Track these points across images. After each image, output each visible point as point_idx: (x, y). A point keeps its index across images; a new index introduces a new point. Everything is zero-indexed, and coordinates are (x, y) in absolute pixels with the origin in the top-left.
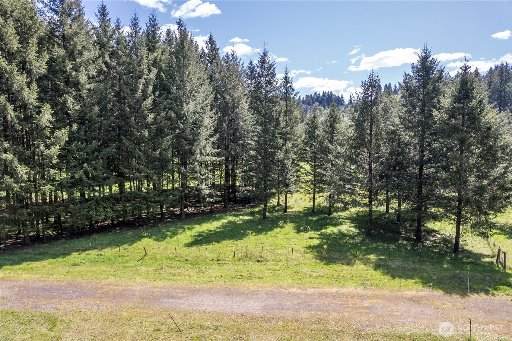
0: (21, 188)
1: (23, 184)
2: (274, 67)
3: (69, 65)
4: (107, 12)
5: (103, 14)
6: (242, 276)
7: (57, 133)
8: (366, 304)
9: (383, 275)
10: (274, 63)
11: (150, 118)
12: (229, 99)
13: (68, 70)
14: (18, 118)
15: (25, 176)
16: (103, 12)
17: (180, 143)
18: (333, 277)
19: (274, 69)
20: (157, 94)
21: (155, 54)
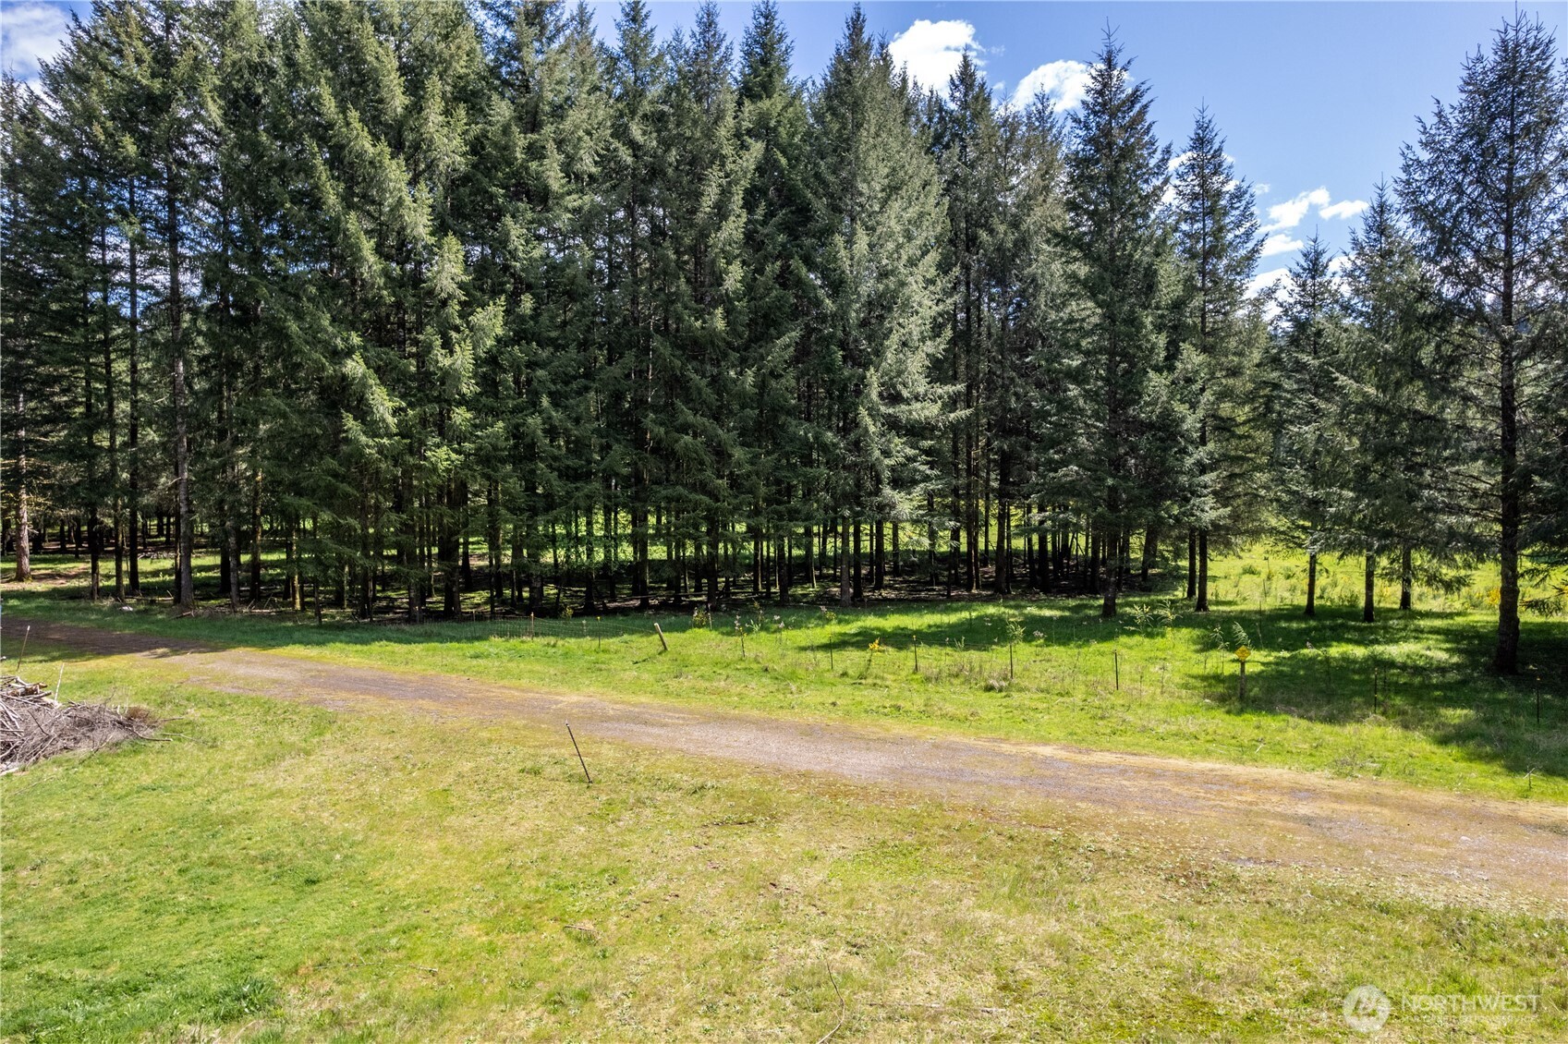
0: (381, 450)
1: (385, 441)
2: (1144, 101)
3: (521, 140)
4: (644, 12)
5: (634, 20)
6: (898, 708)
7: (479, 317)
8: (1304, 809)
9: (1471, 761)
10: (1144, 87)
11: (734, 276)
12: (1005, 234)
13: (518, 155)
14: (386, 273)
15: (391, 421)
16: (635, 15)
17: (828, 359)
18: (1234, 741)
19: (1146, 106)
20: (760, 212)
21: (765, 104)
